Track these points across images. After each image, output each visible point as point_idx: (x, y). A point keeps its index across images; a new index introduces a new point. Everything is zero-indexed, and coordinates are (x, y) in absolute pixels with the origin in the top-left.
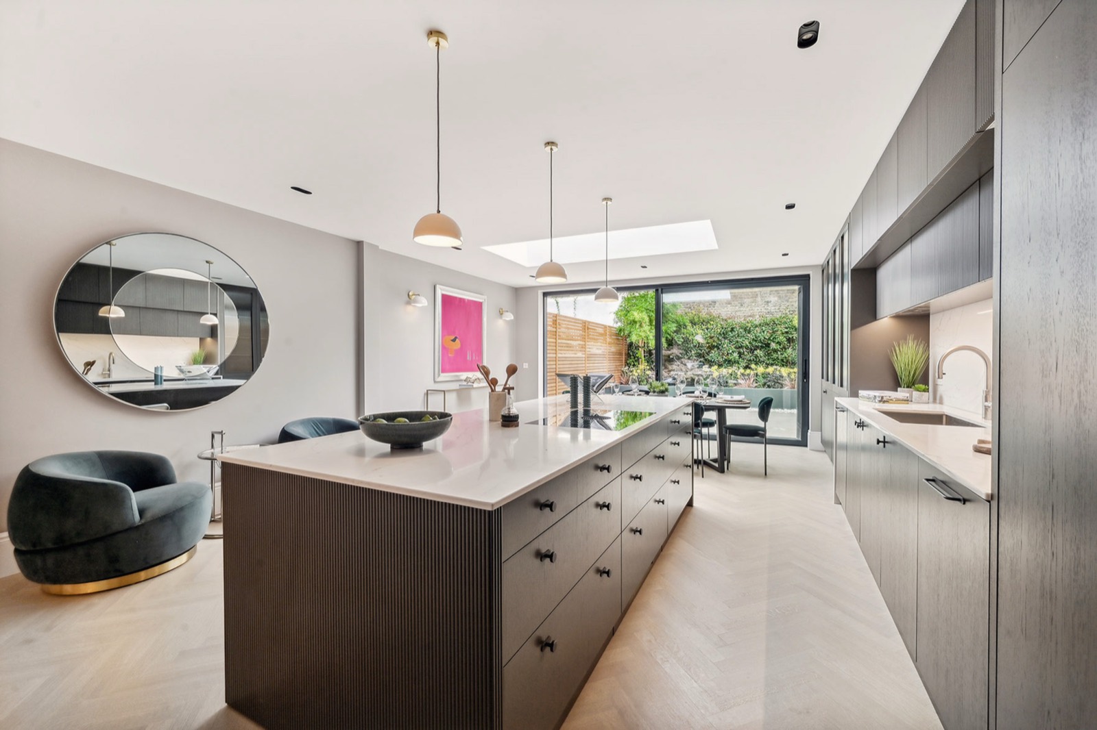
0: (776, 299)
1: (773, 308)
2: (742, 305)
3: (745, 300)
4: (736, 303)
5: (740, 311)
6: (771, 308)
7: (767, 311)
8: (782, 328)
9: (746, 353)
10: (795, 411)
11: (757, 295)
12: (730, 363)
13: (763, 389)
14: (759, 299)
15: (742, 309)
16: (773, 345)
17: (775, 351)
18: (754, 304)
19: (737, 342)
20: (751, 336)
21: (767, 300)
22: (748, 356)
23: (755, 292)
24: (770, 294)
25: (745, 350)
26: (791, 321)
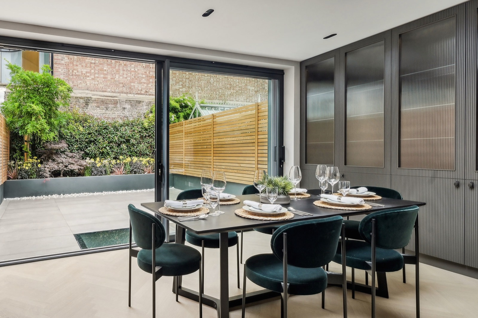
0: (130, 106)
1: (128, 113)
2: (107, 109)
3: (110, 105)
4: (103, 107)
5: (106, 114)
6: (127, 113)
7: (124, 115)
8: (137, 129)
9: (114, 147)
10: (154, 190)
11: (117, 102)
12: (103, 155)
13: (131, 175)
14: (118, 105)
15: (107, 112)
16: (132, 141)
17: (133, 145)
18: (115, 109)
19: (109, 137)
20: (119, 134)
21: (124, 107)
22: (116, 149)
23: (116, 100)
24: (126, 103)
25: (114, 145)
26: (143, 124)
